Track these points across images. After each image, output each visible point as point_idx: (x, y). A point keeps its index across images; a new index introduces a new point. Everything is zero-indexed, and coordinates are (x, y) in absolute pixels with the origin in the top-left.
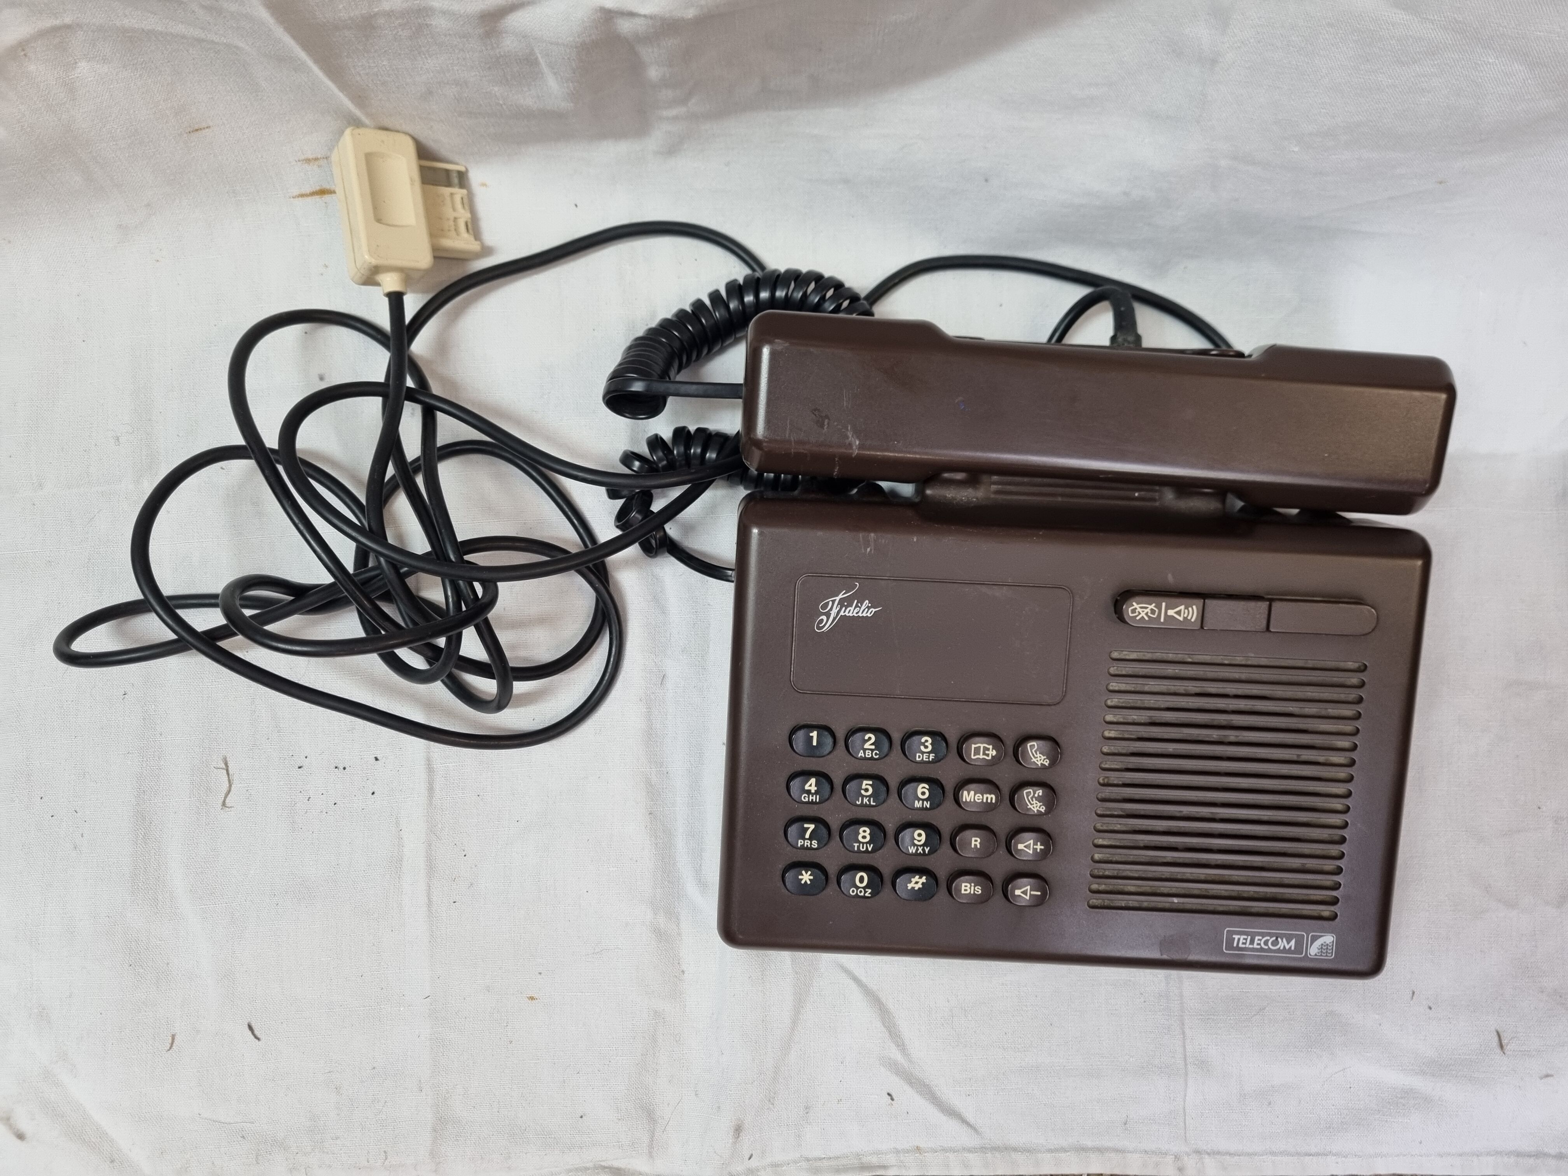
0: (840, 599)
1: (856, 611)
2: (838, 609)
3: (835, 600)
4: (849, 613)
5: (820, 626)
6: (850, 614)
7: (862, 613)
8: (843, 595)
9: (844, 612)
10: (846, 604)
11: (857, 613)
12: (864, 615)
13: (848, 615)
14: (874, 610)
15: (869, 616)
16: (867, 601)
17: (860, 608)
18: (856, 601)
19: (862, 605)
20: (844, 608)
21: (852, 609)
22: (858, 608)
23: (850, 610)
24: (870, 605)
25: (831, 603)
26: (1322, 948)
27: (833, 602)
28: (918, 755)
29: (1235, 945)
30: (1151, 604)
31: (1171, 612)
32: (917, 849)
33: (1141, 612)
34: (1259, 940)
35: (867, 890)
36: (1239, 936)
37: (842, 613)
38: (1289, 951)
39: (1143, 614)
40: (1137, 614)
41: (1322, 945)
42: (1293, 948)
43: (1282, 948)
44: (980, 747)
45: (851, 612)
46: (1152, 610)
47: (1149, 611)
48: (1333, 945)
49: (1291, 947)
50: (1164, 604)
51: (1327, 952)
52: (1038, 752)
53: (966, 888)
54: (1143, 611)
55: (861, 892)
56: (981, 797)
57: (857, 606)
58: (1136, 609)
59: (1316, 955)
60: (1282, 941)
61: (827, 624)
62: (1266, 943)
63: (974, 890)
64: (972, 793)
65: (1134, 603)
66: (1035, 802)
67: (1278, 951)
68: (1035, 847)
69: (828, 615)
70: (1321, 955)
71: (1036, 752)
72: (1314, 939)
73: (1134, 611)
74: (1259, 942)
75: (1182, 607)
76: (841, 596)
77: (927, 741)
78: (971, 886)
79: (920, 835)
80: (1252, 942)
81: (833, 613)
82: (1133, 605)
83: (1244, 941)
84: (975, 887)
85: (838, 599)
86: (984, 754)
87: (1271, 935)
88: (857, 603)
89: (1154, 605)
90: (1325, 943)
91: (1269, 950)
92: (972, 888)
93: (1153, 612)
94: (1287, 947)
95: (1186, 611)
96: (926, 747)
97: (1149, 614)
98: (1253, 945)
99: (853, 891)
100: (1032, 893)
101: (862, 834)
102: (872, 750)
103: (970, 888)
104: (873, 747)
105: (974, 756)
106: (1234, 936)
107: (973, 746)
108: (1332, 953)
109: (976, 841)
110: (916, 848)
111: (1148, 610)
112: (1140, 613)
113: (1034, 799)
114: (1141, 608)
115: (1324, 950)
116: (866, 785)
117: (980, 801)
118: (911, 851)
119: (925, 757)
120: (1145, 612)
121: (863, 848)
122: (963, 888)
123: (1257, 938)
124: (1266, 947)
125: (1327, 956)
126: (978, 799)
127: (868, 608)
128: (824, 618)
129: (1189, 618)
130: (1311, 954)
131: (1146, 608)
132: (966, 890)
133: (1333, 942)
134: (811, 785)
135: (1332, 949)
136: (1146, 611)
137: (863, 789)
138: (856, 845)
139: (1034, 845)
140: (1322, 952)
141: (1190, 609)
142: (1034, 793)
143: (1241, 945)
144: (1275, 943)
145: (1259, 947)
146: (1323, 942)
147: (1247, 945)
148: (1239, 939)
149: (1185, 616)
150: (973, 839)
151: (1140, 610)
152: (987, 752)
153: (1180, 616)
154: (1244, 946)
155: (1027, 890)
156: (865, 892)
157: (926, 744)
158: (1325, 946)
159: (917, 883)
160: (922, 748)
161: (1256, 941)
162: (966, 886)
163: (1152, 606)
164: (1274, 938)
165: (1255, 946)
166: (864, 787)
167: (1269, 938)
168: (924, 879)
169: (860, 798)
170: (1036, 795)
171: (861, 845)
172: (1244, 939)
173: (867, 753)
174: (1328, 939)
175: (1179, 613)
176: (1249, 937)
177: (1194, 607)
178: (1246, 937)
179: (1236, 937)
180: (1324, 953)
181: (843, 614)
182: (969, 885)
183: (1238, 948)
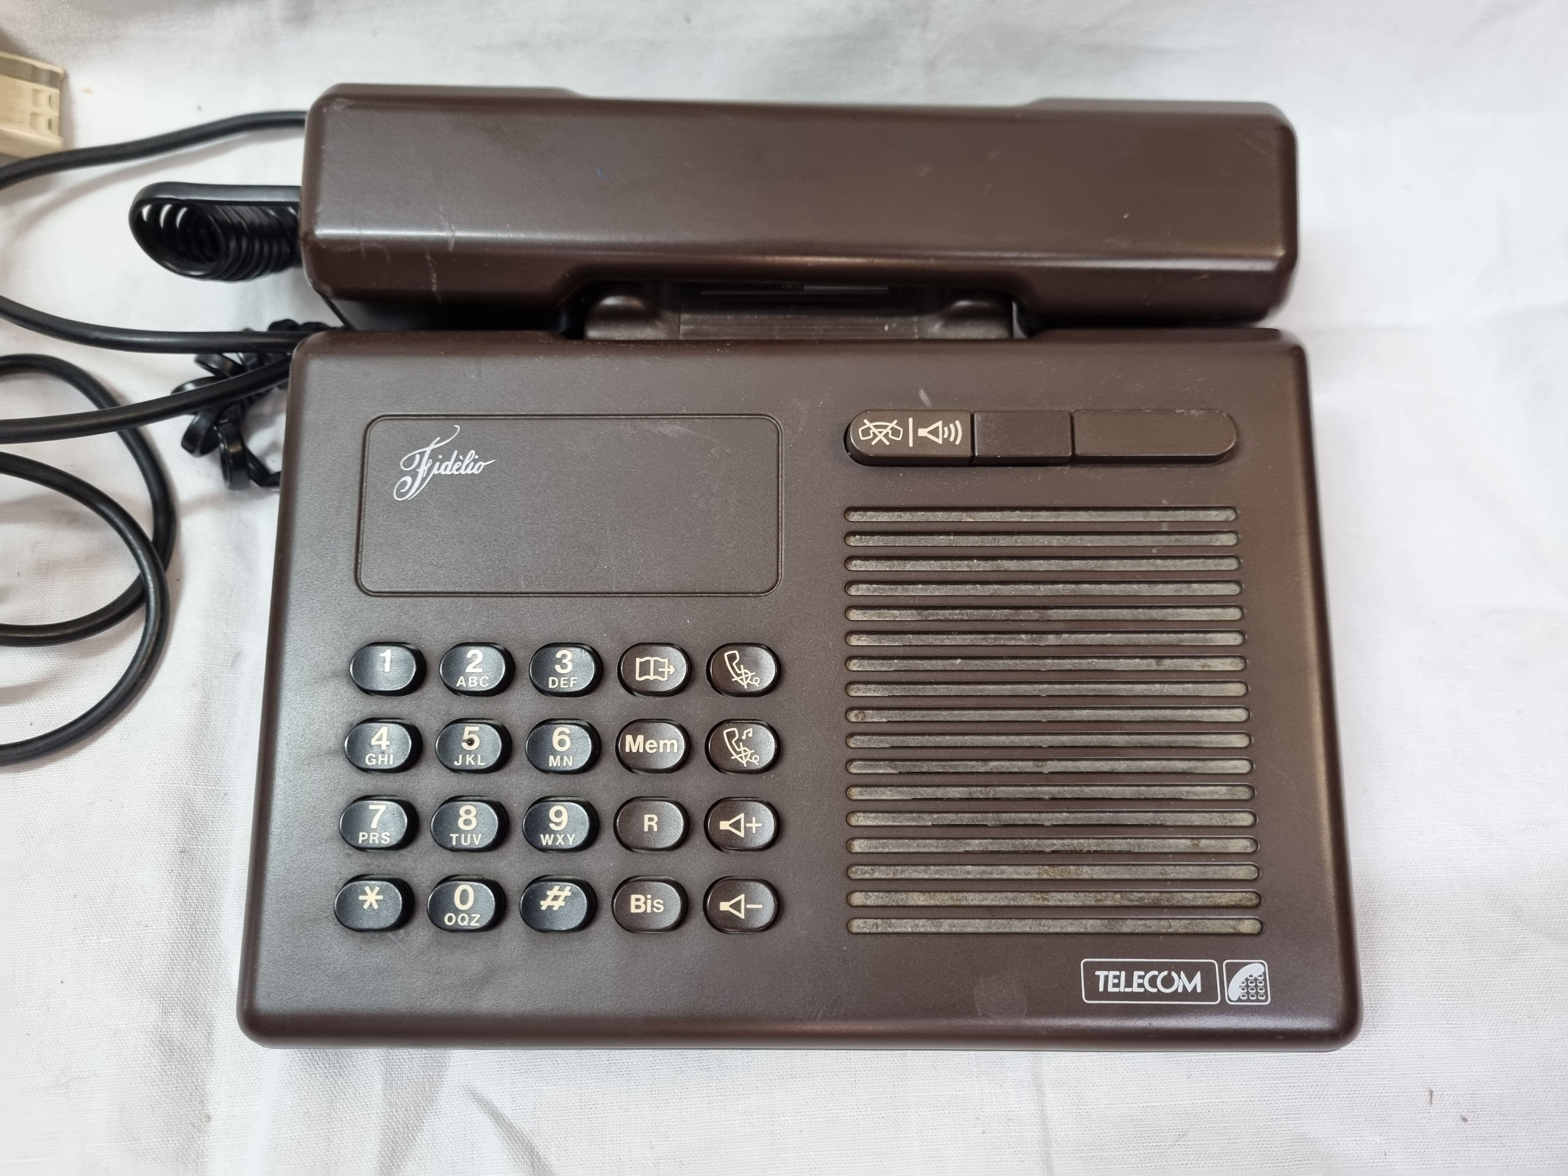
0: (433, 450)
1: (456, 467)
2: (429, 465)
3: (425, 452)
4: (445, 470)
5: (402, 491)
6: (448, 472)
7: (465, 470)
8: (436, 444)
9: (439, 469)
10: (440, 457)
11: (458, 470)
12: (469, 471)
13: (443, 473)
14: (483, 464)
15: (476, 473)
16: (473, 452)
17: (462, 462)
18: (456, 452)
19: (464, 457)
20: (438, 464)
21: (450, 464)
22: (460, 463)
23: (447, 466)
24: (477, 457)
25: (418, 457)
26: (1247, 986)
27: (422, 454)
28: (551, 679)
29: (1101, 989)
30: (891, 422)
31: (923, 432)
32: (555, 839)
33: (878, 434)
34: (1140, 977)
35: (473, 915)
36: (1106, 973)
37: (435, 471)
38: (1194, 995)
39: (881, 437)
40: (871, 436)
41: (1247, 980)
42: (1199, 990)
43: (1180, 990)
44: (649, 661)
45: (449, 468)
46: (892, 429)
47: (890, 432)
48: (1265, 980)
49: (1195, 987)
50: (911, 420)
51: (1257, 993)
52: (742, 666)
53: (638, 903)
54: (880, 432)
55: (463, 919)
56: (655, 745)
57: (457, 459)
58: (869, 428)
59: (1239, 1000)
60: (1180, 978)
61: (413, 487)
62: (1153, 982)
63: (653, 906)
64: (640, 738)
65: (866, 421)
66: (742, 749)
67: (1175, 995)
68: (748, 825)
69: (414, 476)
70: (1248, 1000)
71: (738, 664)
72: (1233, 970)
73: (866, 432)
74: (1141, 981)
75: (939, 424)
76: (433, 446)
77: (564, 656)
78: (646, 899)
79: (558, 814)
80: (1129, 984)
81: (422, 472)
82: (865, 424)
83: (1116, 981)
84: (652, 899)
85: (428, 450)
86: (656, 673)
87: (1160, 967)
88: (457, 456)
89: (896, 421)
90: (1251, 976)
91: (1160, 996)
92: (649, 902)
93: (895, 432)
94: (1190, 988)
95: (946, 429)
96: (564, 666)
97: (890, 436)
98: (1132, 987)
99: (450, 919)
100: (749, 906)
101: (464, 817)
102: (479, 675)
103: (645, 903)
104: (480, 670)
105: (640, 676)
106: (1097, 973)
107: (638, 660)
108: (1266, 993)
109: (651, 820)
110: (553, 836)
111: (888, 430)
112: (875, 436)
113: (741, 744)
114: (876, 427)
115: (1252, 989)
116: (470, 733)
117: (655, 750)
118: (544, 843)
119: (562, 682)
120: (883, 434)
121: (466, 841)
122: (633, 903)
123: (1136, 974)
124: (1155, 990)
125: (1258, 1000)
126: (651, 748)
127: (475, 461)
128: (408, 479)
129: (952, 439)
130: (1231, 998)
131: (885, 427)
132: (638, 907)
133: (1264, 973)
134: (380, 739)
135: (1265, 986)
136: (885, 431)
137: (464, 741)
138: (454, 836)
139: (746, 822)
140: (1248, 993)
141: (951, 426)
142: (741, 734)
143: (1111, 989)
144: (1169, 982)
145: (1142, 990)
146: (1247, 976)
147: (1122, 989)
148: (1106, 977)
149: (946, 436)
150: (647, 817)
151: (876, 431)
152: (660, 670)
153: (938, 437)
154: (1116, 990)
155: (740, 901)
156: (471, 920)
157: (564, 661)
158: (1252, 983)
159: (556, 898)
160: (558, 668)
161: (1136, 981)
162: (638, 900)
163: (893, 424)
164: (1165, 973)
165: (1136, 989)
166: (466, 736)
167: (1156, 973)
168: (567, 892)
169: (461, 756)
170: (744, 738)
171: (463, 836)
172: (1115, 977)
173: (470, 681)
174: (1256, 969)
175: (935, 432)
176: (1123, 973)
177: (957, 423)
178: (1117, 973)
179: (1101, 974)
180: (1253, 996)
181: (437, 473)
182: (642, 897)
183: (1106, 995)
